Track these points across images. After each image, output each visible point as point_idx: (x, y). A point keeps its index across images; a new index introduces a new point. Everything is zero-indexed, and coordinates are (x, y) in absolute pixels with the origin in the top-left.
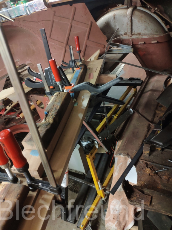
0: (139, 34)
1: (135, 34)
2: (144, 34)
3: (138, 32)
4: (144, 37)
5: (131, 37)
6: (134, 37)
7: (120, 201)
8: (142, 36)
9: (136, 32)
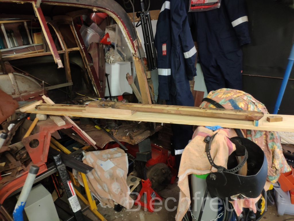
0: (26, 92)
1: (22, 92)
2: (29, 91)
3: (24, 91)
4: (32, 93)
5: (20, 95)
6: (22, 94)
7: (115, 181)
8: (30, 93)
9: (22, 91)
